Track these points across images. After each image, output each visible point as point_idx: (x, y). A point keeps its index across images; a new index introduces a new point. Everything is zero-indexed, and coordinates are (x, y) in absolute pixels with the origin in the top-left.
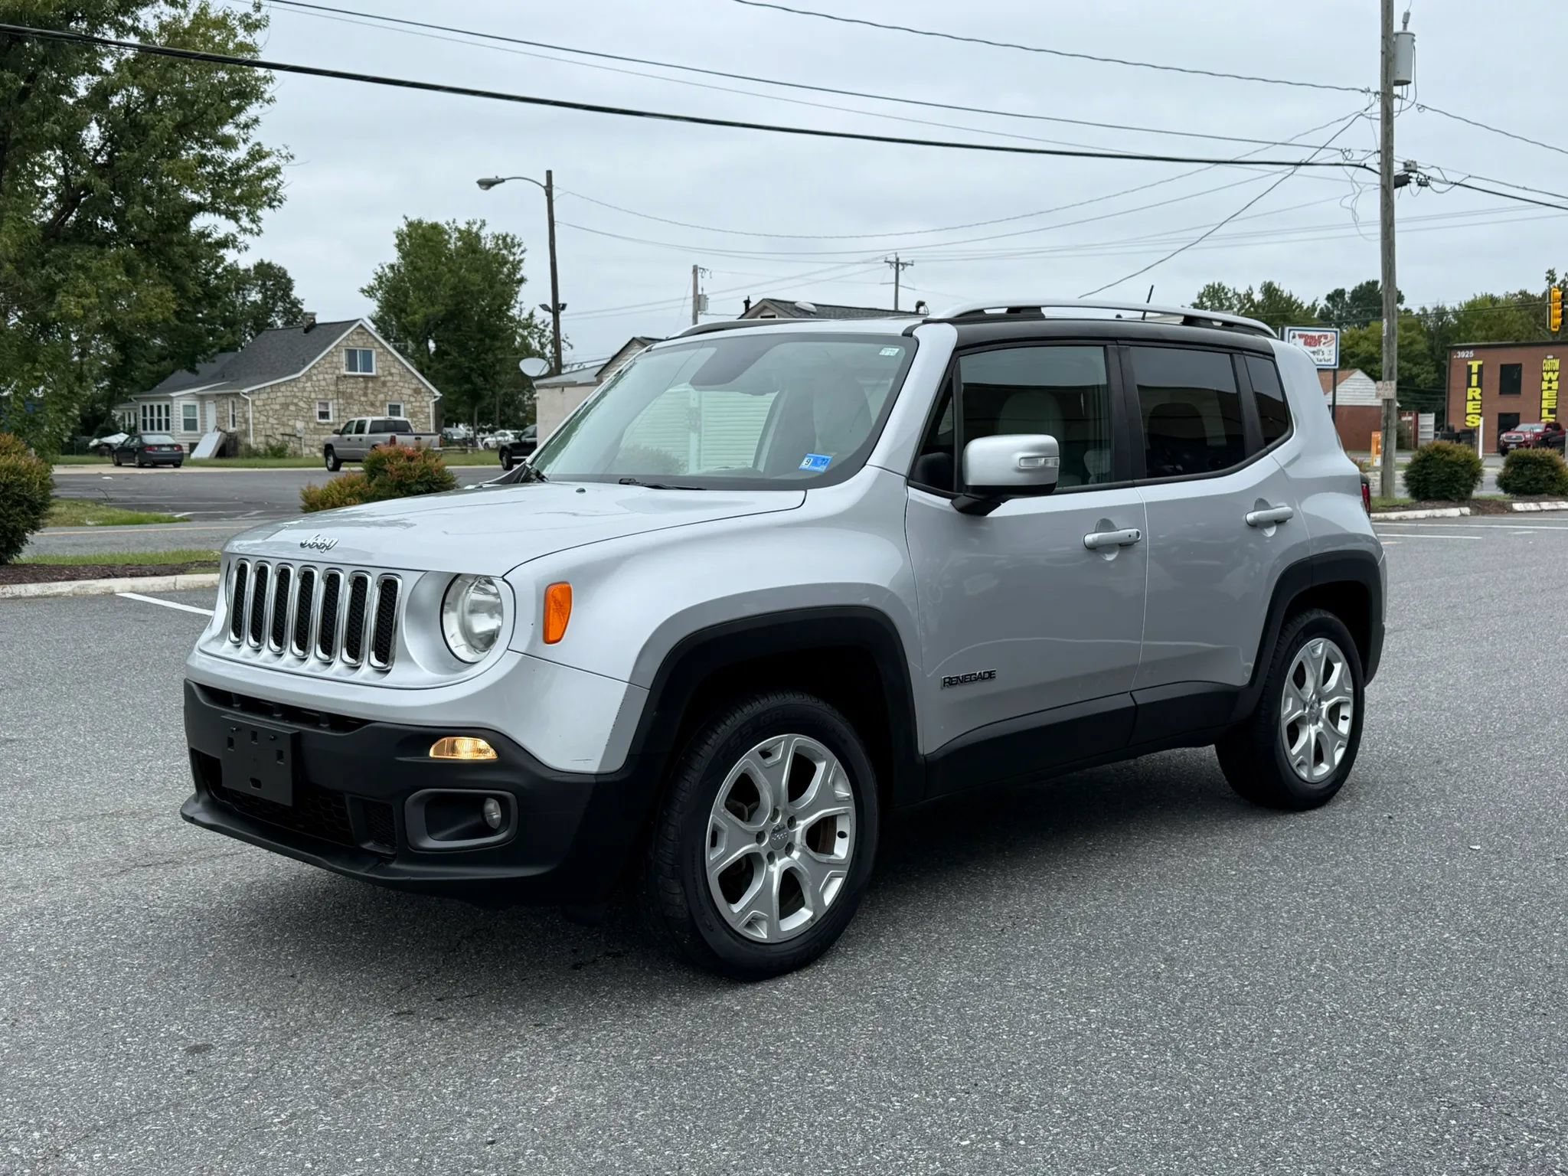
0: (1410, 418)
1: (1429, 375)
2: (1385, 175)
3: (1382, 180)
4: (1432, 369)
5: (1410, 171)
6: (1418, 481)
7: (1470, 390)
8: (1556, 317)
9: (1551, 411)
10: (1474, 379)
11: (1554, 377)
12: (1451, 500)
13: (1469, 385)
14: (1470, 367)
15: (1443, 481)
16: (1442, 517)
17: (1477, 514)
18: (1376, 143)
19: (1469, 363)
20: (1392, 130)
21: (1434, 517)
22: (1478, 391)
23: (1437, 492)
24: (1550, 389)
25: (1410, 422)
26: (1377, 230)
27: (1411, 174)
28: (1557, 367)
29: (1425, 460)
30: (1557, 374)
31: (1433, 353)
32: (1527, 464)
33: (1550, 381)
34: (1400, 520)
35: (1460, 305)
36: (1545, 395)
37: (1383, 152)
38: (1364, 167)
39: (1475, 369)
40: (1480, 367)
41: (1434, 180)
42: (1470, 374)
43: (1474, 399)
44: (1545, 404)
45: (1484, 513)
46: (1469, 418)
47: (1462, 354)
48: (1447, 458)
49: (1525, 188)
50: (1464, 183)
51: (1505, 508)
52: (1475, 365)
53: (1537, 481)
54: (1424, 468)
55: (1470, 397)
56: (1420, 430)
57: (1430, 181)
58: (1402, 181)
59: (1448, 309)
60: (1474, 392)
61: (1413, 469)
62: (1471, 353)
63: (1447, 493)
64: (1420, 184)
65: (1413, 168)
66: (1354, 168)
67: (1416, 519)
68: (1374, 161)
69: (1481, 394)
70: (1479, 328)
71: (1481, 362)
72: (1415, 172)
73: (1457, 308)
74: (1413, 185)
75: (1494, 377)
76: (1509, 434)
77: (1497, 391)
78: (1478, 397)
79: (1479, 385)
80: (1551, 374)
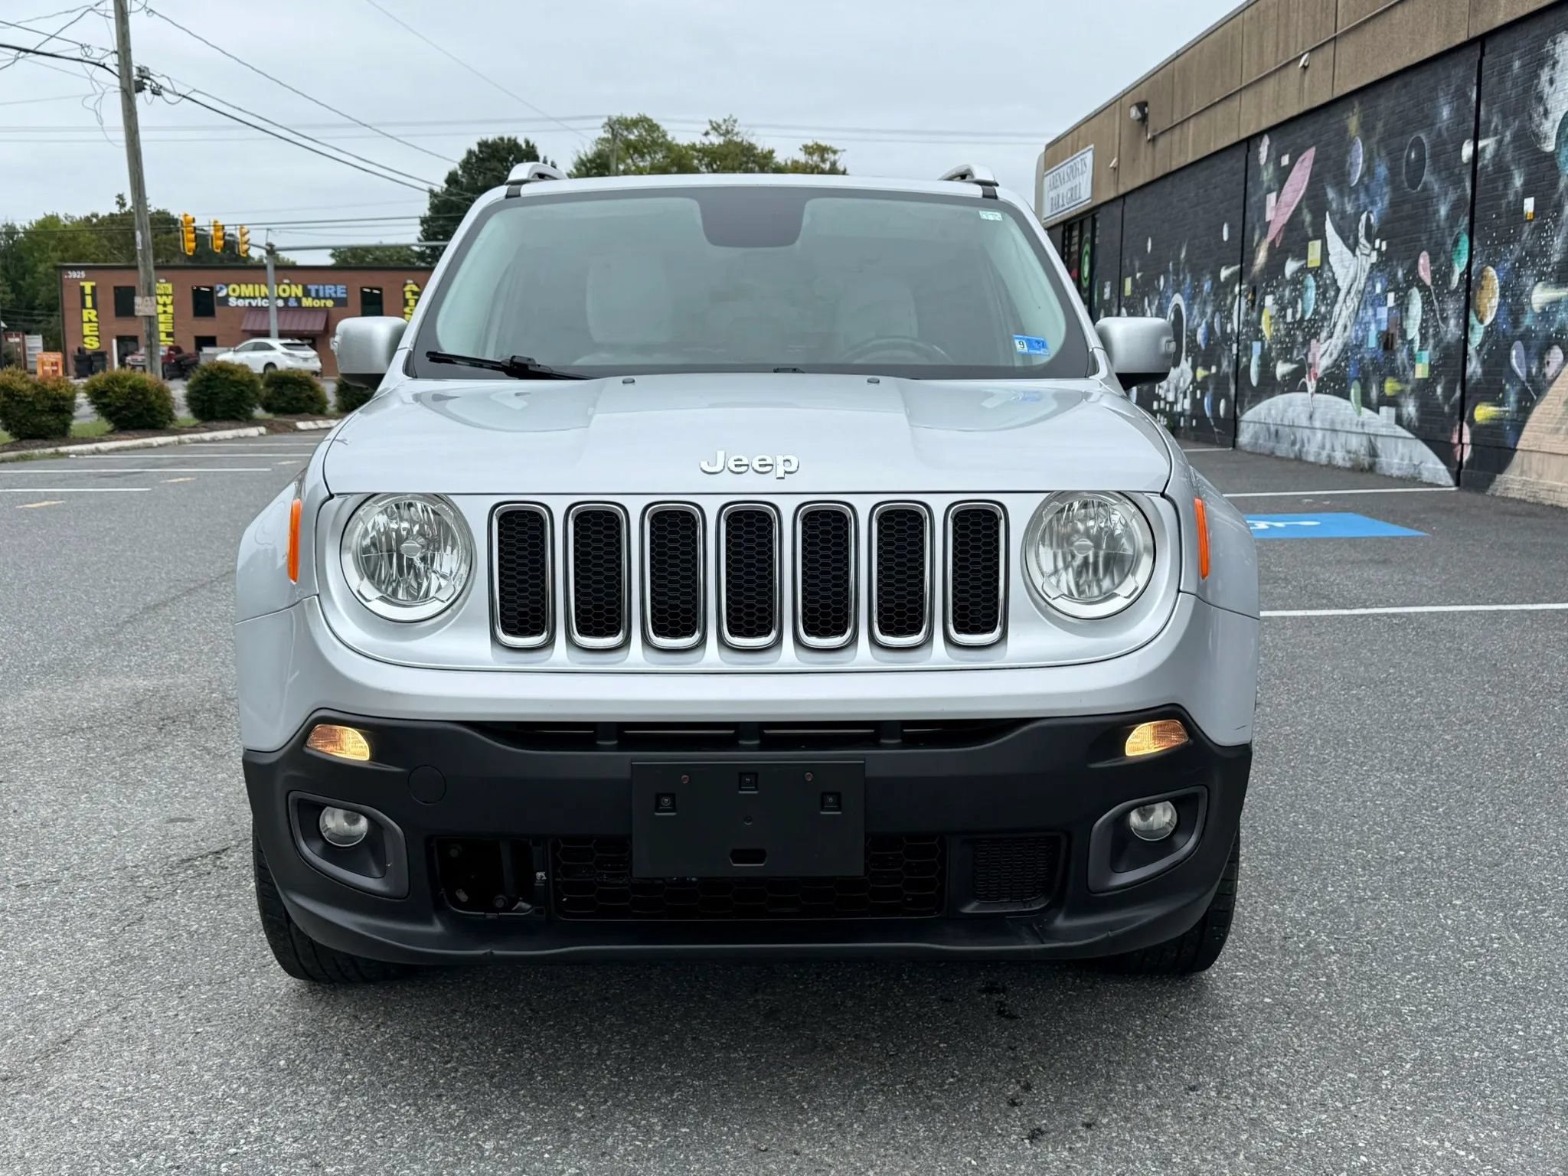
0: (17, 340)
1: (6, 296)
2: (125, 78)
3: (121, 82)
4: (8, 289)
5: (143, 77)
6: (203, 401)
7: (85, 312)
8: (190, 241)
9: (169, 335)
10: (89, 301)
11: (169, 300)
12: (240, 420)
13: (84, 306)
14: (82, 288)
15: (230, 401)
16: (246, 437)
17: (271, 434)
18: (112, 44)
19: (82, 284)
20: (127, 31)
21: (240, 437)
22: (94, 312)
23: (224, 412)
24: (165, 312)
25: (17, 344)
26: (121, 136)
27: (145, 81)
28: (170, 291)
29: (208, 379)
30: (170, 298)
31: (8, 272)
32: (287, 383)
33: (165, 305)
34: (213, 440)
35: (31, 224)
36: (162, 318)
37: (121, 53)
38: (104, 66)
39: (88, 290)
40: (93, 288)
41: (165, 89)
42: (83, 295)
43: (90, 321)
44: (162, 327)
45: (277, 432)
46: (87, 340)
47: (73, 275)
48: (231, 377)
49: (240, 109)
50: (189, 96)
51: (289, 427)
52: (88, 286)
53: (298, 400)
54: (208, 387)
55: (86, 319)
56: (28, 352)
57: (162, 90)
58: (140, 88)
59: (18, 227)
60: (89, 314)
61: (197, 389)
62: (83, 274)
63: (234, 414)
64: (154, 92)
65: (146, 74)
66: (94, 66)
67: (226, 440)
68: (112, 61)
69: (97, 316)
70: (54, 249)
71: (93, 284)
72: (149, 79)
73: (28, 227)
74: (147, 93)
75: (108, 299)
76: (134, 357)
77: (113, 313)
78: (94, 319)
79: (94, 307)
80: (164, 298)
